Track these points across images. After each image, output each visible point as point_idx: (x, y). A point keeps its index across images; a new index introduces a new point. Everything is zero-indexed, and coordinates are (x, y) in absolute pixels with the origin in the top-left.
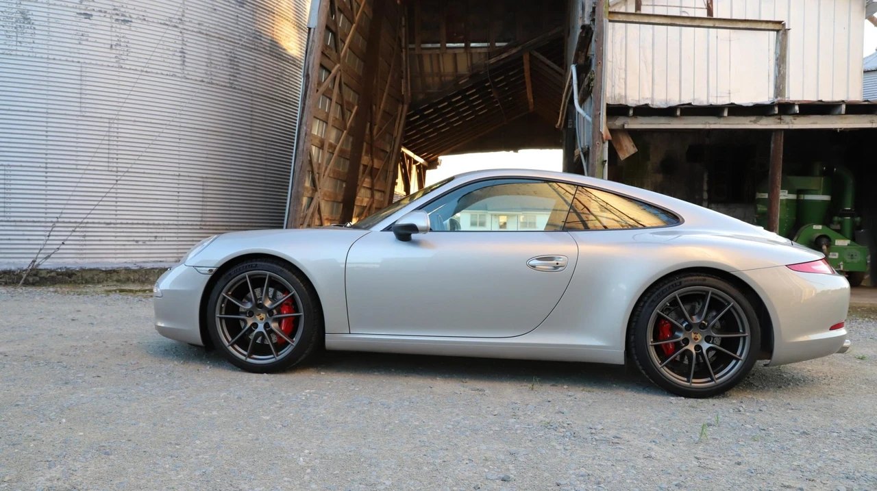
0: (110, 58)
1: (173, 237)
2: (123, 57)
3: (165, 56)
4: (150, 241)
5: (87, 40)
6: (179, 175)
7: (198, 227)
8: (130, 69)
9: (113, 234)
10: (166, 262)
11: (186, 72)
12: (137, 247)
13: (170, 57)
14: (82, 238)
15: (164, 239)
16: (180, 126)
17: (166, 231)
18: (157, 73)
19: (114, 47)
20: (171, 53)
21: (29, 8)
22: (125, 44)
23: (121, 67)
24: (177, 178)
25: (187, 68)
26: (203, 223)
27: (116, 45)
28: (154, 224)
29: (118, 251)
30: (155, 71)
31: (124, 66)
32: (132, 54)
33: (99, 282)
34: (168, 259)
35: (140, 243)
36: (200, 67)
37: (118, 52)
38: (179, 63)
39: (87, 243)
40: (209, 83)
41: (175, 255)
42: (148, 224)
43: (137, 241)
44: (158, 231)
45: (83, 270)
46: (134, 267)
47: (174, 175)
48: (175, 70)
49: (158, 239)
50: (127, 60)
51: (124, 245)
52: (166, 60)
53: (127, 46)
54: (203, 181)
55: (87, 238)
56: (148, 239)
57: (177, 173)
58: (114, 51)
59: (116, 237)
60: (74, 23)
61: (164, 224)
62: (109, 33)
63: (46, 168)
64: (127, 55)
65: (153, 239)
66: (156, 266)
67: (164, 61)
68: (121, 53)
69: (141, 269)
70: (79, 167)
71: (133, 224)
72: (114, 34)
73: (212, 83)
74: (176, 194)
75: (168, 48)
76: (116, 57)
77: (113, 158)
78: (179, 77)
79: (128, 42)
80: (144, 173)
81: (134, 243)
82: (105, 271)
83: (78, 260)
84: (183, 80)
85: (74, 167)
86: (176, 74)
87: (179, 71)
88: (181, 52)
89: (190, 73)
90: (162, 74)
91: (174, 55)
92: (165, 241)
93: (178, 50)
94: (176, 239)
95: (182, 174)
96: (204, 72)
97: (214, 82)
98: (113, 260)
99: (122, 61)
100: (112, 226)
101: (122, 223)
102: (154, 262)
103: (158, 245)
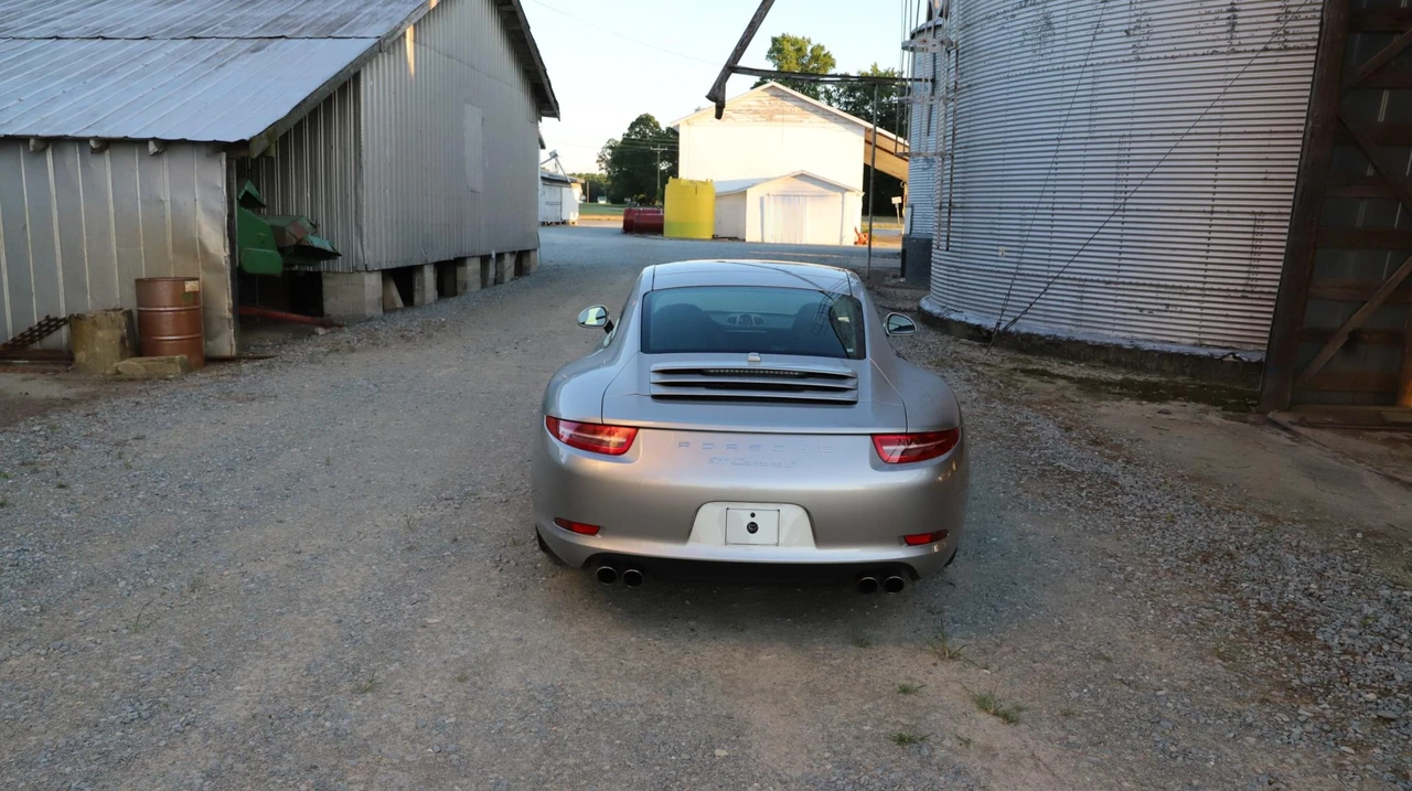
0: (1127, 49)
1: (1195, 307)
2: (1143, 44)
3: (1202, 25)
4: (1158, 310)
5: (1102, 32)
6: (1212, 212)
7: (1239, 295)
8: (1150, 59)
9: (1113, 297)
10: (1180, 344)
11: (1235, 42)
12: (1139, 318)
13: (1211, 24)
14: (1079, 300)
15: (1179, 309)
16: (1220, 133)
17: (1183, 297)
18: (1188, 56)
19: (1131, 32)
20: (1212, 17)
21: (1051, 9)
22: (1145, 24)
23: (1139, 60)
24: (1209, 215)
25: (1238, 35)
26: (1249, 289)
27: (1136, 28)
28: (1166, 286)
29: (1117, 321)
30: (1184, 53)
31: (1142, 57)
32: (1154, 36)
33: (1085, 360)
34: (1183, 340)
35: (1145, 312)
36: (1262, 26)
37: (1136, 38)
38: (1224, 29)
39: (1084, 306)
40: (1280, 50)
41: (1196, 335)
42: (1159, 286)
43: (1142, 310)
44: (1171, 296)
45: (1069, 341)
46: (1126, 345)
47: (1204, 212)
48: (1217, 43)
49: (1171, 308)
50: (1147, 46)
51: (1124, 313)
52: (1202, 31)
53: (1148, 26)
54: (1255, 220)
55: (1085, 300)
56: (1157, 307)
57: (1209, 209)
58: (1132, 39)
59: (1116, 301)
60: (1090, 13)
61: (1181, 287)
62: (1127, 14)
63: (1053, 209)
64: (1148, 39)
65: (1163, 308)
66: (1158, 347)
67: (1200, 34)
68: (1140, 38)
69: (1136, 349)
70: (1084, 206)
71: (1137, 284)
72: (1132, 13)
73: (1286, 49)
74: (1206, 241)
75: (1208, 10)
76: (1134, 47)
77: (1121, 192)
78: (1223, 53)
79: (1150, 20)
80: (1159, 211)
81: (1137, 312)
82: (1091, 346)
83: (1073, 328)
84: (1231, 56)
85: (1078, 206)
86: (1218, 50)
87: (1225, 43)
88: (1229, 11)
89: (1243, 41)
90: (1196, 55)
91: (1217, 19)
92: (1181, 312)
93: (1224, 9)
94: (1198, 310)
95: (1216, 209)
96: (1270, 32)
97: (1291, 45)
98: (1110, 332)
99: (1140, 51)
100: (1113, 286)
101: (1124, 283)
102: (1163, 341)
103: (1171, 317)
